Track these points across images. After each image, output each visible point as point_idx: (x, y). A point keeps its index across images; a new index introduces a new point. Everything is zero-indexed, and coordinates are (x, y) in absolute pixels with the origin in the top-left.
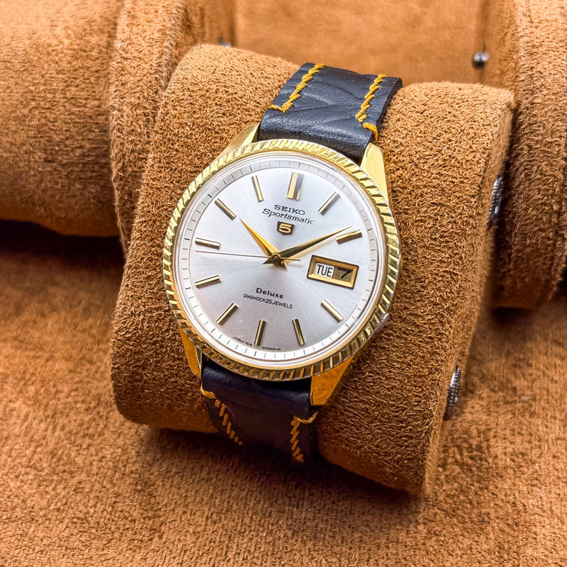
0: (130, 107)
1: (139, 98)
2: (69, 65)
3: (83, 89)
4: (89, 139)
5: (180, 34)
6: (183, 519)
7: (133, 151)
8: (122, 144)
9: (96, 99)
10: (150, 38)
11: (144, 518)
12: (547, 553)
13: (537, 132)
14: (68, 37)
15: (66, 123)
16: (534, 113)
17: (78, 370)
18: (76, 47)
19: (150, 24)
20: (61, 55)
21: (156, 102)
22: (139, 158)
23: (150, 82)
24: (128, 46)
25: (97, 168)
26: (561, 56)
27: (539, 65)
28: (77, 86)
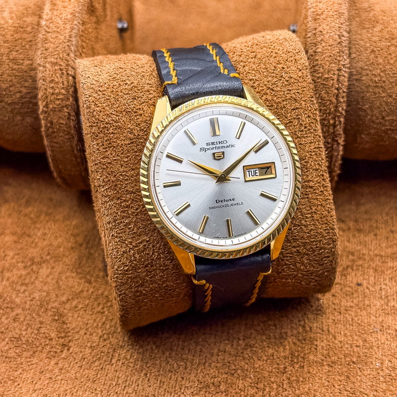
0: (51, 65)
1: (57, 58)
2: (12, 37)
3: (21, 53)
4: (25, 87)
5: (86, 17)
6: (85, 338)
7: (53, 94)
8: (45, 89)
9: (30, 60)
10: (65, 19)
11: (59, 338)
12: (323, 358)
13: (319, 71)
14: (12, 18)
15: (9, 76)
16: (316, 58)
17: (21, 241)
18: (17, 25)
19: (65, 9)
20: (6, 31)
22: (57, 99)
23: (64, 48)
24: (50, 23)
25: (31, 105)
26: (335, 21)
27: (321, 27)
28: (17, 51)
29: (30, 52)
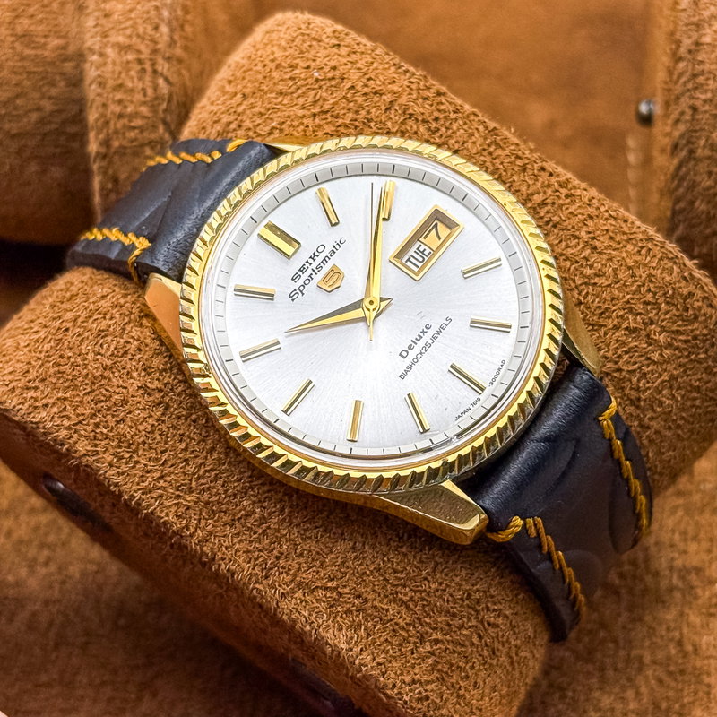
0: (117, 50)
1: (130, 36)
3: (41, 21)
4: (50, 98)
7: (121, 116)
8: (104, 105)
9: (61, 37)
13: (705, 87)
15: (15, 73)
16: (700, 58)
21: (156, 43)
22: (130, 127)
23: (148, 12)
28: (32, 16)
29: (61, 18)
